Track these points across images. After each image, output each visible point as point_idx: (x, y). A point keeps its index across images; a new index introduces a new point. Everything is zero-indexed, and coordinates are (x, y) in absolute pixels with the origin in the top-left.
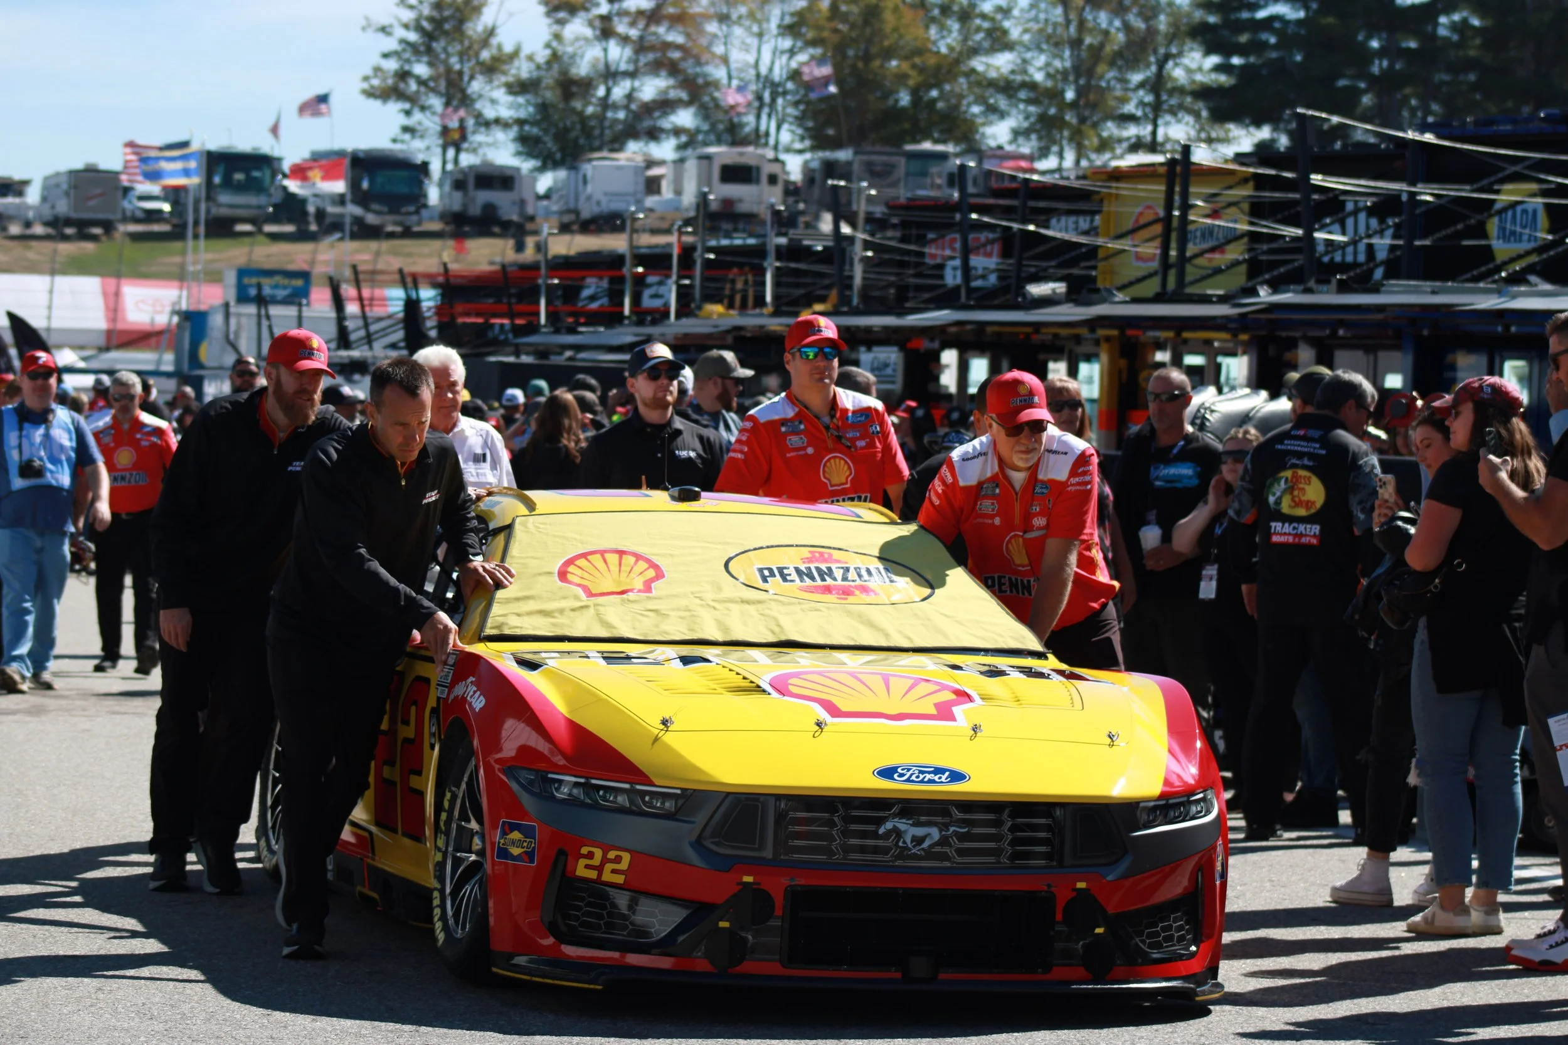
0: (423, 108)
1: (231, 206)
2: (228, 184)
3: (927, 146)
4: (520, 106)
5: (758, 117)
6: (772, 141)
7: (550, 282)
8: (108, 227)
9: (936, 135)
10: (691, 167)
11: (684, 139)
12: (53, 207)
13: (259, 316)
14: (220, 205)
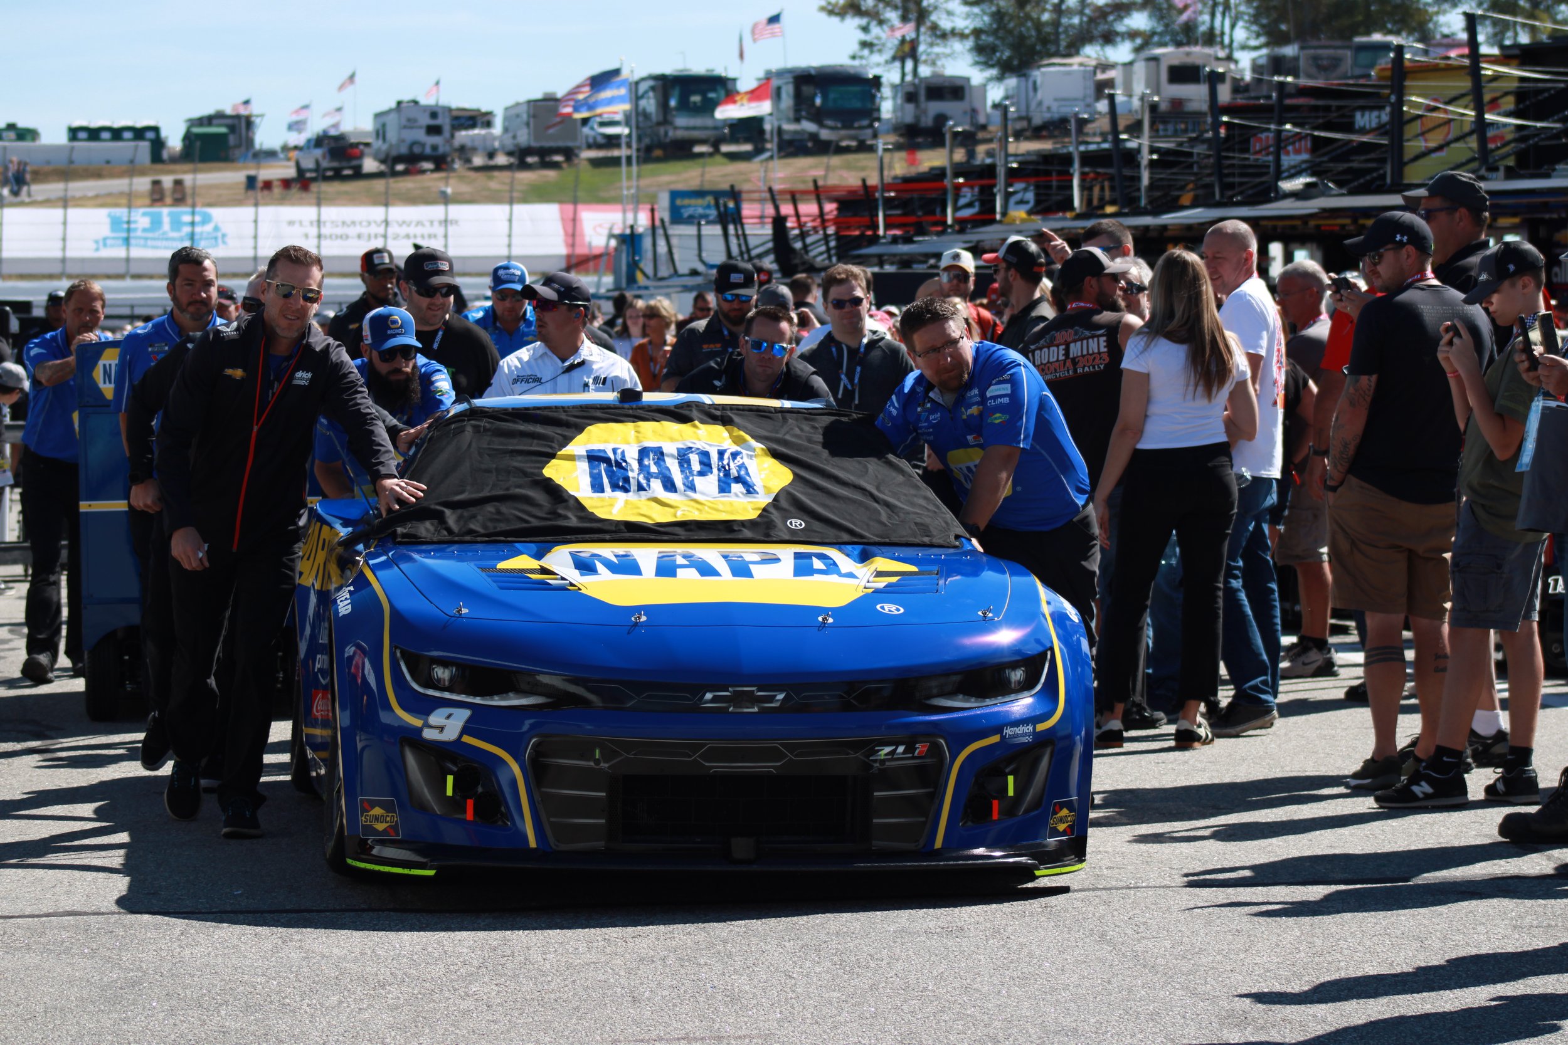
0: (881, 22)
1: (687, 128)
2: (685, 106)
3: (1377, 37)
4: (976, 15)
5: (1213, 15)
6: (1227, 40)
8: (569, 154)
9: (1389, 26)
10: (1140, 69)
11: (1139, 41)
12: (514, 137)
14: (676, 128)
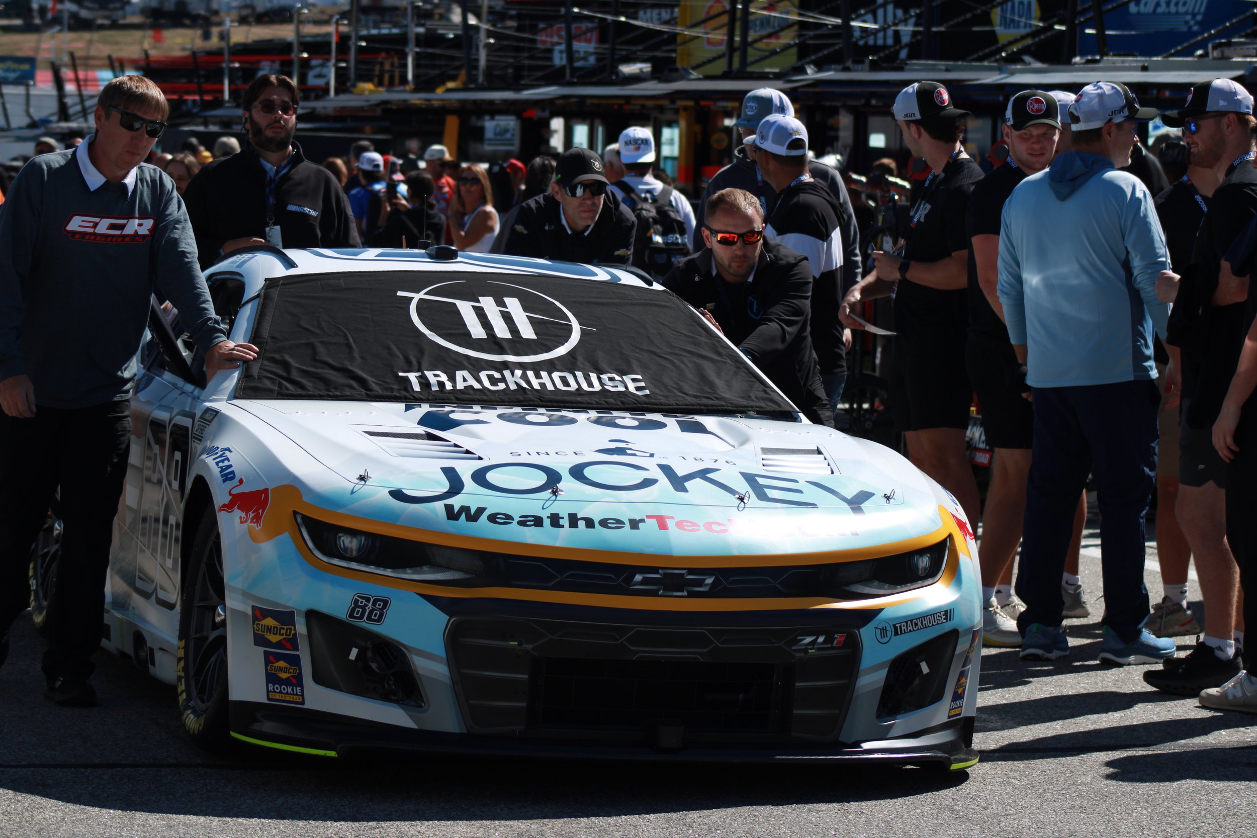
7: (231, 65)
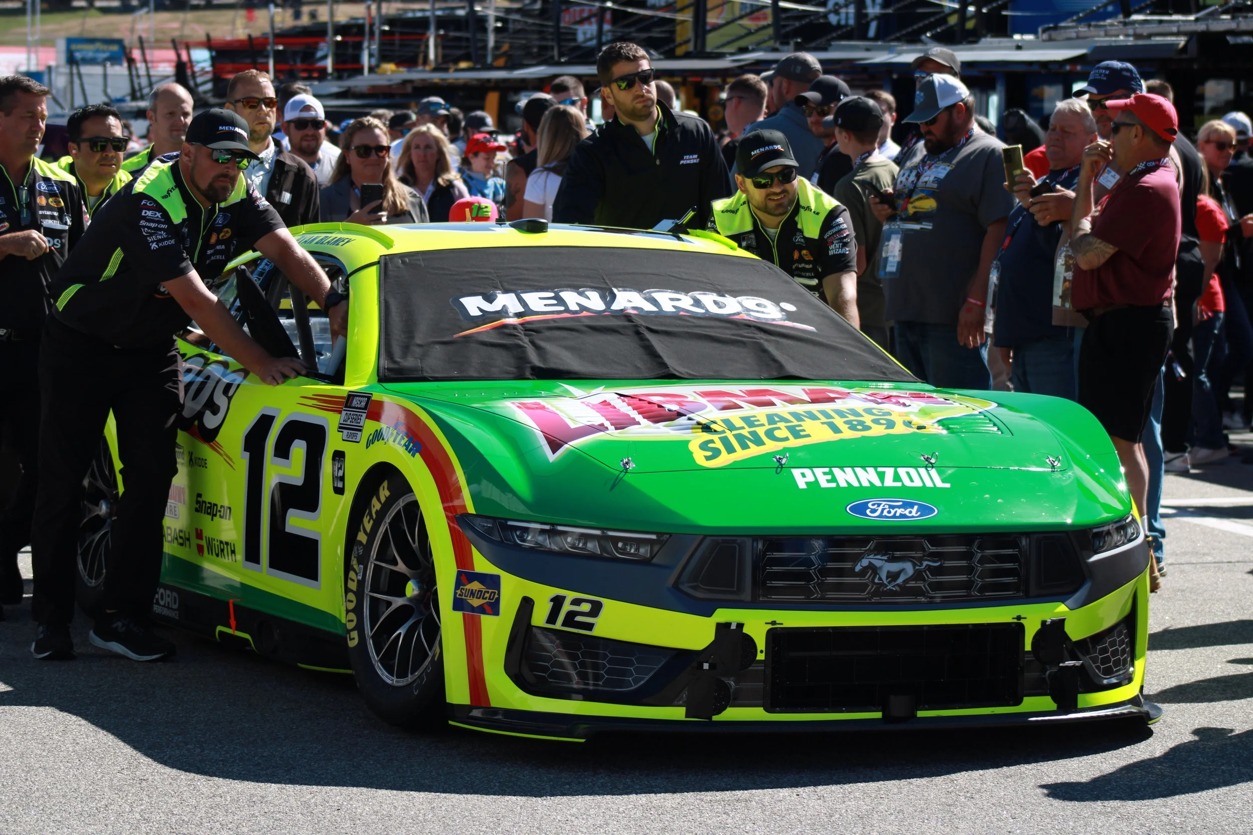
13: (71, 74)
